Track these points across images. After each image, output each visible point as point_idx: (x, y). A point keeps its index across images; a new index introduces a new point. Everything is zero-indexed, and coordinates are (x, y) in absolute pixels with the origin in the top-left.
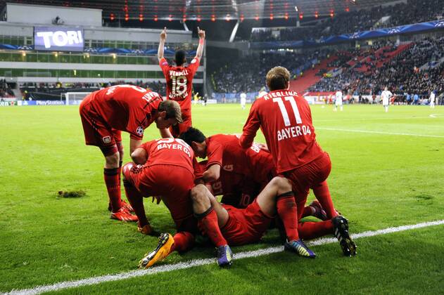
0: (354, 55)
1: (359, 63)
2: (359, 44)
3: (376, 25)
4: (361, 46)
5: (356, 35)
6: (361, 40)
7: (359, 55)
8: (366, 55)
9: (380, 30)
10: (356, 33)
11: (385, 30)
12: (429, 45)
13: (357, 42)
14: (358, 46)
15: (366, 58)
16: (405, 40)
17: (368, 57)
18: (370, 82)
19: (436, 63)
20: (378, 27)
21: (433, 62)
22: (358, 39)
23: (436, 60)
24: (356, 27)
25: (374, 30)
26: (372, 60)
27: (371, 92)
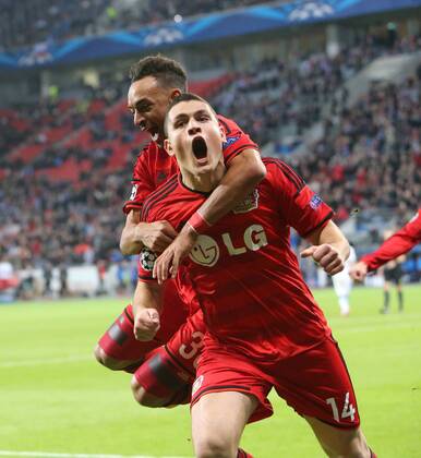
0: (39, 124)
1: (52, 153)
2: (52, 83)
3: (104, 19)
4: (61, 90)
5: (40, 53)
6: (60, 68)
7: (53, 125)
8: (76, 122)
9: (121, 35)
10: (40, 47)
11: (136, 34)
12: (275, 83)
13: (45, 76)
14: (50, 91)
15: (76, 135)
16: (204, 67)
17: (84, 129)
18: (89, 219)
19: (295, 145)
20: (113, 22)
21: (288, 140)
22: (48, 67)
23: (299, 133)
24: (41, 24)
25: (102, 33)
26: (97, 138)
27: (89, 254)
